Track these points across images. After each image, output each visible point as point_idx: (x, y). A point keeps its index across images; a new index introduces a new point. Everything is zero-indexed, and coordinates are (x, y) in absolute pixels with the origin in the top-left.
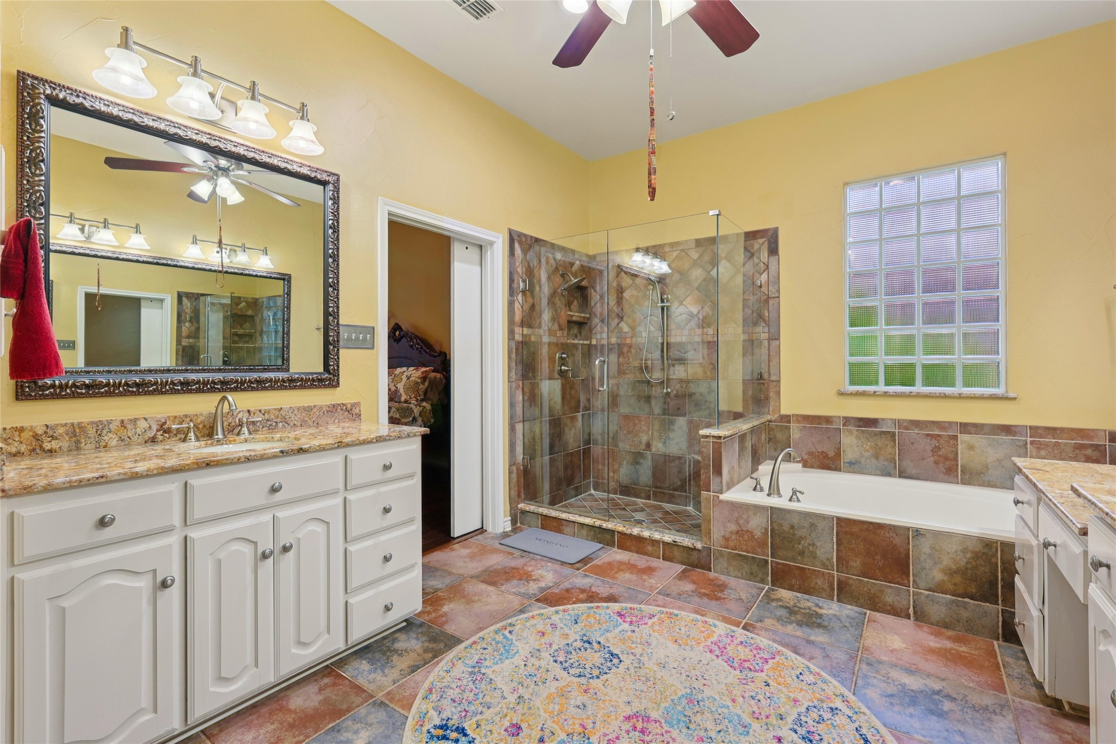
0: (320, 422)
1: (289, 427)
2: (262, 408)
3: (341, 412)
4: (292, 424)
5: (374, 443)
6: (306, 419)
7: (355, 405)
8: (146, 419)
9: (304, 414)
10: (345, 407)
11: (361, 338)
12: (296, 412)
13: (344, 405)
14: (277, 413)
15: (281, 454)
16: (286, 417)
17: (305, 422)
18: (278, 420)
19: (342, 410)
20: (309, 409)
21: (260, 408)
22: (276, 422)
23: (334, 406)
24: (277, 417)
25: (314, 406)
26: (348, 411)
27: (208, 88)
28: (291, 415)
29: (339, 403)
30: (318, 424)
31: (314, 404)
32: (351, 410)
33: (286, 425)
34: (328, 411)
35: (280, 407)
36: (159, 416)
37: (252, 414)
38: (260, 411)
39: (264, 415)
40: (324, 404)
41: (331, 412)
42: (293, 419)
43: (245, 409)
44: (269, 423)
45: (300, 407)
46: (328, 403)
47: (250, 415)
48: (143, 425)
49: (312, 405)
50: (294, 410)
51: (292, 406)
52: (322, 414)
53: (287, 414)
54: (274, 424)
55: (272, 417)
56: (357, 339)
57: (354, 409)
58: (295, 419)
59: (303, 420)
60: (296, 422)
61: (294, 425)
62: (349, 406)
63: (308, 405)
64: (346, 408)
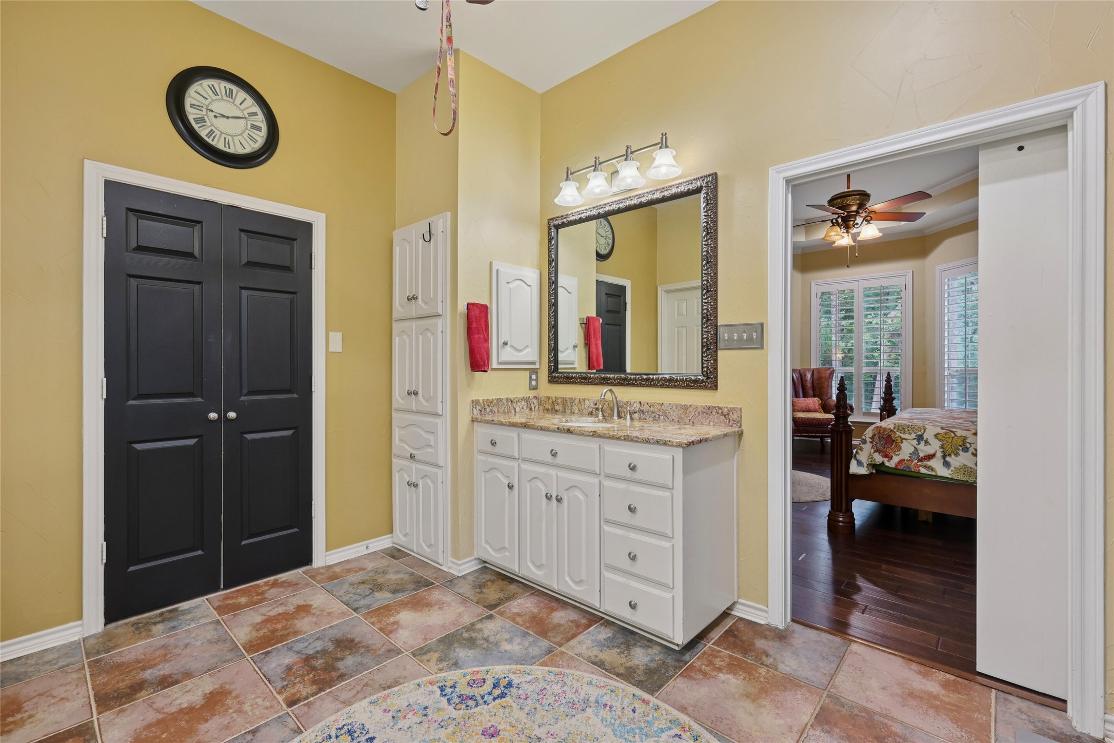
0: (695, 422)
1: (668, 421)
2: (649, 402)
3: (717, 415)
4: (671, 418)
5: (622, 440)
6: (683, 416)
7: (731, 410)
8: (589, 400)
9: (681, 412)
10: (720, 411)
11: (745, 337)
12: (674, 408)
13: (720, 408)
14: (660, 407)
15: (557, 430)
16: (666, 411)
17: (683, 419)
18: (661, 413)
19: (718, 413)
20: (685, 408)
21: (648, 401)
22: (659, 415)
23: (709, 408)
24: (660, 411)
25: (690, 406)
26: (725, 416)
27: (604, 175)
28: (670, 410)
29: (714, 405)
30: (693, 423)
31: (691, 404)
32: (728, 414)
33: (666, 419)
34: (703, 412)
35: (661, 403)
36: (594, 399)
37: (642, 405)
38: (648, 404)
39: (650, 407)
40: (700, 405)
41: (707, 414)
42: (671, 414)
43: (638, 401)
44: (654, 414)
45: (677, 404)
46: (704, 405)
47: (641, 405)
48: (587, 403)
49: (688, 404)
50: (672, 407)
51: (671, 403)
52: (697, 414)
53: (667, 409)
54: (657, 416)
55: (656, 410)
56: (740, 338)
57: (731, 414)
58: (674, 415)
59: (680, 417)
60: (674, 418)
61: (673, 420)
62: (725, 410)
63: (685, 403)
64: (722, 412)
